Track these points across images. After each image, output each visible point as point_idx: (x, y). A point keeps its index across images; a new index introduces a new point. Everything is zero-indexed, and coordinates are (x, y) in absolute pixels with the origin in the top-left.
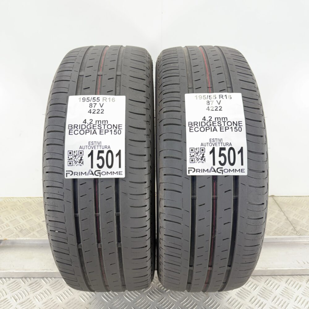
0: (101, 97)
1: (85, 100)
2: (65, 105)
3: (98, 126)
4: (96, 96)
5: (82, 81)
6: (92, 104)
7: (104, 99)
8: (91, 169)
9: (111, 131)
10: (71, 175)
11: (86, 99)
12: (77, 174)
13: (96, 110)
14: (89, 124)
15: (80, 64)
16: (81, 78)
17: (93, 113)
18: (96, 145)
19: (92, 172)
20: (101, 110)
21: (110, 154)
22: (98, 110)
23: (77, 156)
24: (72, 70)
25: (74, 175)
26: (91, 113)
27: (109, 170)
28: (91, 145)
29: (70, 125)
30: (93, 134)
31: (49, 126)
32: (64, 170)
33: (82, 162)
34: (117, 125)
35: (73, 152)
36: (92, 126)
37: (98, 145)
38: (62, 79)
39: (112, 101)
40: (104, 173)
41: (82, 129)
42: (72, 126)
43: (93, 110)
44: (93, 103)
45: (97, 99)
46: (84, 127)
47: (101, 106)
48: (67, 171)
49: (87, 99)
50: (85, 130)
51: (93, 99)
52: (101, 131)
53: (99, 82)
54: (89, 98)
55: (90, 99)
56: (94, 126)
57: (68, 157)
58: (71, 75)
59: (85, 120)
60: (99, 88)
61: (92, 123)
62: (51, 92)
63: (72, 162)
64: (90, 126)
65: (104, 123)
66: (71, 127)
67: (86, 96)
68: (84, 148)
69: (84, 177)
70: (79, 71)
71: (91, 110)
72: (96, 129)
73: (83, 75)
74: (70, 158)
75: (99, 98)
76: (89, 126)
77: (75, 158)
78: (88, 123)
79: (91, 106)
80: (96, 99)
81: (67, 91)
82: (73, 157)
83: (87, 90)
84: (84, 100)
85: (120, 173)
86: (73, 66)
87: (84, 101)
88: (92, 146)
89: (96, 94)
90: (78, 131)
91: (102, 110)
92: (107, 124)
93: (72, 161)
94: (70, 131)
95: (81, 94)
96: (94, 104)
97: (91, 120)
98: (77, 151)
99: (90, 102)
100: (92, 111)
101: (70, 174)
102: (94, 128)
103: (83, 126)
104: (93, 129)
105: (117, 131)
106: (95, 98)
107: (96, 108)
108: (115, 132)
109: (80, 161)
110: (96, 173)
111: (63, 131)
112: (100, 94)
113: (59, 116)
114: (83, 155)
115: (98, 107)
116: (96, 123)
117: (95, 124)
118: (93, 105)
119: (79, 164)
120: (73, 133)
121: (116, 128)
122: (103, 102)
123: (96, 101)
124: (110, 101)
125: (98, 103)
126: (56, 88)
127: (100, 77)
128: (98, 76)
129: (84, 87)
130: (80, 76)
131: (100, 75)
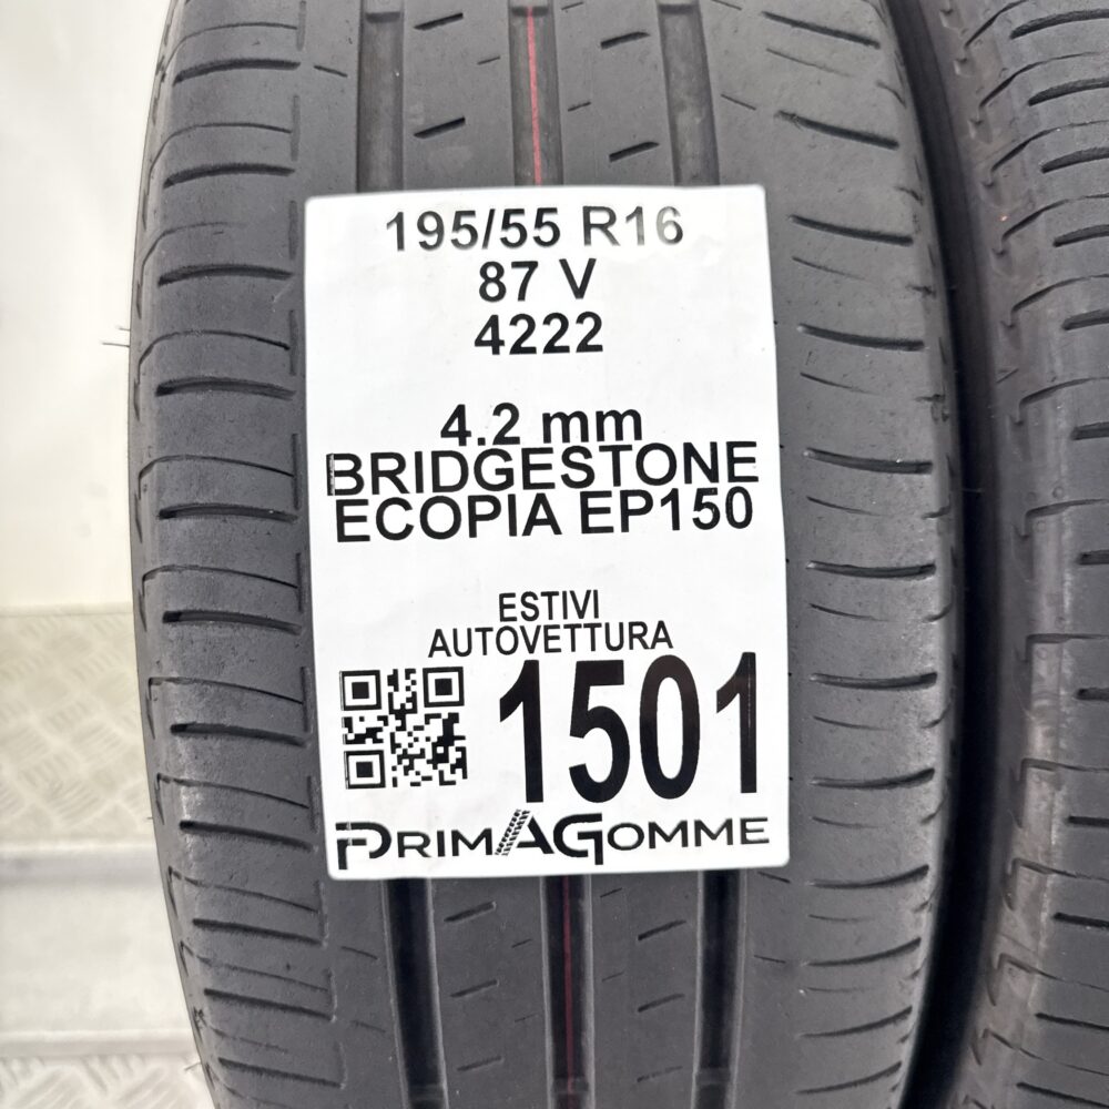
0: (569, 201)
1: (440, 230)
2: (287, 285)
3: (566, 458)
4: (529, 198)
5: (400, 67)
6: (500, 271)
7: (597, 218)
8: (524, 806)
9: (673, 497)
10: (374, 855)
11: (448, 224)
12: (420, 849)
13: (539, 321)
14: (489, 445)
16: (384, 35)
17: (517, 349)
18: (558, 619)
19: (534, 827)
20: (581, 319)
21: (669, 691)
22: (556, 324)
23: (414, 710)
25: (401, 854)
26: (496, 352)
27: (668, 813)
28: (521, 621)
29: (339, 457)
30: (527, 532)
31: (167, 459)
32: (321, 815)
33: (454, 755)
34: (714, 446)
35: (384, 681)
36: (516, 465)
37: (573, 618)
38: (237, 55)
39: (661, 233)
40: (625, 837)
41: (442, 494)
42: (357, 462)
43: (514, 322)
44: (506, 257)
45: (539, 224)
46: (450, 471)
47: (579, 281)
48: (340, 827)
49: (457, 227)
50: (461, 498)
51: (506, 225)
52: (593, 503)
53: (533, 69)
54: (472, 213)
55: (479, 223)
56: (534, 459)
57: (348, 723)
58: (302, 17)
59: (460, 412)
60: (535, 124)
61: (516, 440)
62: (150, 163)
63: (375, 759)
64: (507, 465)
65: (610, 439)
66: (353, 473)
67: (446, 202)
68: (463, 647)
69: (472, 865)
71: (493, 322)
72: (551, 486)
73: (395, 16)
74: (359, 728)
75: (553, 210)
76: (491, 465)
77: (402, 728)
78: (481, 441)
79: (493, 290)
80: (528, 221)
81: (287, 153)
82: (384, 719)
83: (451, 148)
84: (433, 231)
85: (744, 830)
87: (432, 240)
88: (531, 627)
89: (519, 180)
90: (406, 506)
91: (589, 323)
92: (638, 446)
93: (380, 753)
94: (349, 511)
95: (398, 185)
96: (516, 265)
97: (506, 415)
98: (409, 672)
99: (478, 255)
100: (509, 334)
101: (363, 851)
102: (536, 477)
103: (442, 460)
104: (527, 485)
105: (719, 501)
106: (520, 212)
107: (537, 307)
108: (699, 506)
109: (440, 750)
110: (570, 836)
111: (288, 509)
112: (558, 180)
113: (238, 375)
114: (461, 703)
115: (549, 293)
116: (547, 438)
117: (541, 444)
118: (513, 279)
119: (435, 774)
120: (370, 528)
121: (712, 474)
122: (589, 252)
123: (530, 240)
124: (641, 239)
125: (547, 259)
126: (188, 129)
127: (536, 24)
128: (518, 21)
129: (414, 116)
130: (374, 18)
131: (530, 10)
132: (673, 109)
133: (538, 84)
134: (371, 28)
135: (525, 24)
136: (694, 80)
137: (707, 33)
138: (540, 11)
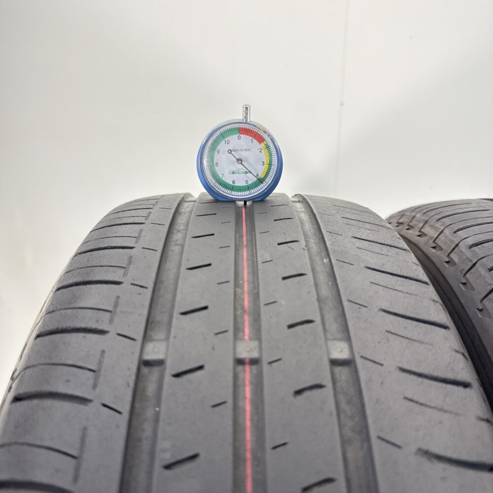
5: (158, 404)
15: (148, 293)
16: (152, 375)
24: (105, 328)
53: (248, 407)
58: (100, 363)
60: (249, 455)
70: (139, 336)
73: (160, 363)
86: (116, 305)
126: (10, 444)
127: (251, 371)
128: (240, 368)
129: (164, 451)
130: (148, 364)
131: (247, 361)
132: (345, 442)
133: (252, 420)
134: (145, 370)
135: (245, 371)
136: (356, 419)
137: (363, 386)
138: (254, 362)
